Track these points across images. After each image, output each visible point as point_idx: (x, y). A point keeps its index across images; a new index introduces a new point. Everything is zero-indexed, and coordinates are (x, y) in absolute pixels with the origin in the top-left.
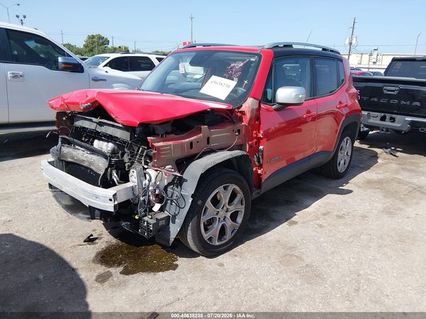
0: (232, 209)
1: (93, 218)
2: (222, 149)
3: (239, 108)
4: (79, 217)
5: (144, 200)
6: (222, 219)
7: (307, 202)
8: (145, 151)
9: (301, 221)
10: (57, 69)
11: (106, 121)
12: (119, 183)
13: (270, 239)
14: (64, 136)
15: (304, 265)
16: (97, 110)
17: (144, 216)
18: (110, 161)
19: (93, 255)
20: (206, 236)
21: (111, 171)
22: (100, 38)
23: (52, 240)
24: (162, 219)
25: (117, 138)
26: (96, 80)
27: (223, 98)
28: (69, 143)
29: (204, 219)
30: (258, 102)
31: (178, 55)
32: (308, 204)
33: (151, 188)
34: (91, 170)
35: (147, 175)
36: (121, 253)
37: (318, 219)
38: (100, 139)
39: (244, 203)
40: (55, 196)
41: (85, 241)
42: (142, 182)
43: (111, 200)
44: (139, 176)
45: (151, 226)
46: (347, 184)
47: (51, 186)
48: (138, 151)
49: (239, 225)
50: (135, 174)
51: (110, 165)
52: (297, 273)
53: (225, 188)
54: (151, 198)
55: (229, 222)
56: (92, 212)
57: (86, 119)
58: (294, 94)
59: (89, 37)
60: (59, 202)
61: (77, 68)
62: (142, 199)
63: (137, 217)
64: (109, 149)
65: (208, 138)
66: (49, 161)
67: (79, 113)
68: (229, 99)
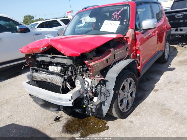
0: (130, 91)
1: (59, 110)
2: (121, 60)
3: (125, 35)
4: (51, 111)
5: (87, 96)
6: (126, 97)
7: (157, 78)
8: (82, 68)
9: (159, 89)
10: (17, 32)
11: (56, 56)
12: (71, 89)
13: (149, 102)
14: (33, 67)
15: (174, 114)
16: (51, 50)
17: (88, 105)
18: (64, 78)
19: (61, 128)
20: (121, 108)
21: (65, 83)
22: (30, 16)
23: (37, 123)
24: (98, 105)
25: (65, 64)
26: (37, 34)
27: (115, 32)
28: (36, 70)
29: (119, 100)
30: (134, 30)
31: (81, 14)
32: (158, 78)
33: (89, 89)
34: (52, 84)
35: (86, 82)
36: (76, 124)
37: (167, 86)
38: (52, 65)
39: (135, 86)
40: (34, 100)
41: (54, 121)
42: (84, 87)
43: (70, 100)
44: (81, 83)
45: (94, 110)
46: (171, 64)
47: (30, 95)
48: (78, 69)
49: (134, 98)
50: (79, 82)
51: (65, 80)
52: (173, 119)
53: (127, 81)
54: (90, 94)
55: (130, 98)
56: (58, 108)
57: (43, 56)
58: (152, 23)
59: (25, 17)
60: (37, 103)
61: (27, 30)
62: (85, 95)
63: (84, 106)
64: (59, 70)
65: (114, 55)
66: (27, 82)
67: (40, 53)
68: (118, 32)
